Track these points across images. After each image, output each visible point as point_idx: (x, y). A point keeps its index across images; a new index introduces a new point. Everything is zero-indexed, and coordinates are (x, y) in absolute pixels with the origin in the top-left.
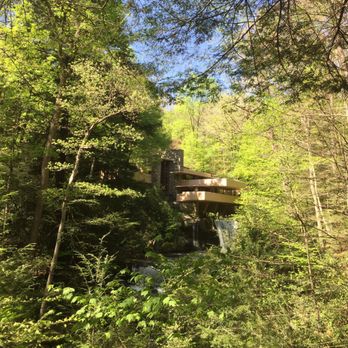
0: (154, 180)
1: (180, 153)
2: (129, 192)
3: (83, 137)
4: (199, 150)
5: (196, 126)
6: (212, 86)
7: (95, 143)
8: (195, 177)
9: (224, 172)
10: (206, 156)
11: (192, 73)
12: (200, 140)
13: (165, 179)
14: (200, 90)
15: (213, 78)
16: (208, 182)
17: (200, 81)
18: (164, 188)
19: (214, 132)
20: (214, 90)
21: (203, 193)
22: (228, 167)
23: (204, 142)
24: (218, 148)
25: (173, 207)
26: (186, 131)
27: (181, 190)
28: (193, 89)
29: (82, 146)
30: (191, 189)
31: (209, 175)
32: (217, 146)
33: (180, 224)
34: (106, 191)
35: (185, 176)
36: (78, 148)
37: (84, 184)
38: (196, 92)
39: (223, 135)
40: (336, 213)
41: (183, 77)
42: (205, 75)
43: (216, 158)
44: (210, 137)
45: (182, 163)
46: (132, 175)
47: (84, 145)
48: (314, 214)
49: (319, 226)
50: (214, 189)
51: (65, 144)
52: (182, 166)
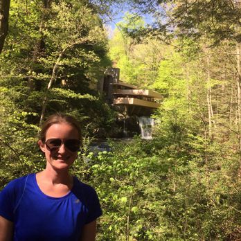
0: (99, 88)
1: (117, 70)
2: (88, 96)
3: (58, 57)
4: (129, 69)
5: (128, 52)
6: (168, 34)
7: (66, 61)
8: (127, 88)
9: (146, 85)
10: (134, 74)
11: (156, 25)
12: (130, 62)
13: (106, 88)
14: (159, 36)
15: (169, 29)
16: (136, 92)
17: (160, 30)
18: (105, 94)
19: (140, 56)
20: (168, 36)
21: (132, 99)
22: (149, 82)
23: (133, 63)
24: (143, 68)
25: (111, 107)
26: (121, 55)
27: (117, 96)
28: (155, 35)
29: (57, 63)
30: (124, 96)
31: (136, 87)
32: (142, 67)
33: (115, 119)
34: (73, 95)
35: (120, 87)
36: (54, 64)
37: (58, 89)
38: (156, 37)
39: (147, 59)
40: (223, 117)
41: (150, 27)
42: (164, 27)
43: (141, 75)
44: (137, 60)
45: (118, 77)
46: (88, 85)
47: (58, 62)
48: (208, 117)
49: (210, 125)
50: (140, 97)
51: (46, 61)
52: (118, 80)
